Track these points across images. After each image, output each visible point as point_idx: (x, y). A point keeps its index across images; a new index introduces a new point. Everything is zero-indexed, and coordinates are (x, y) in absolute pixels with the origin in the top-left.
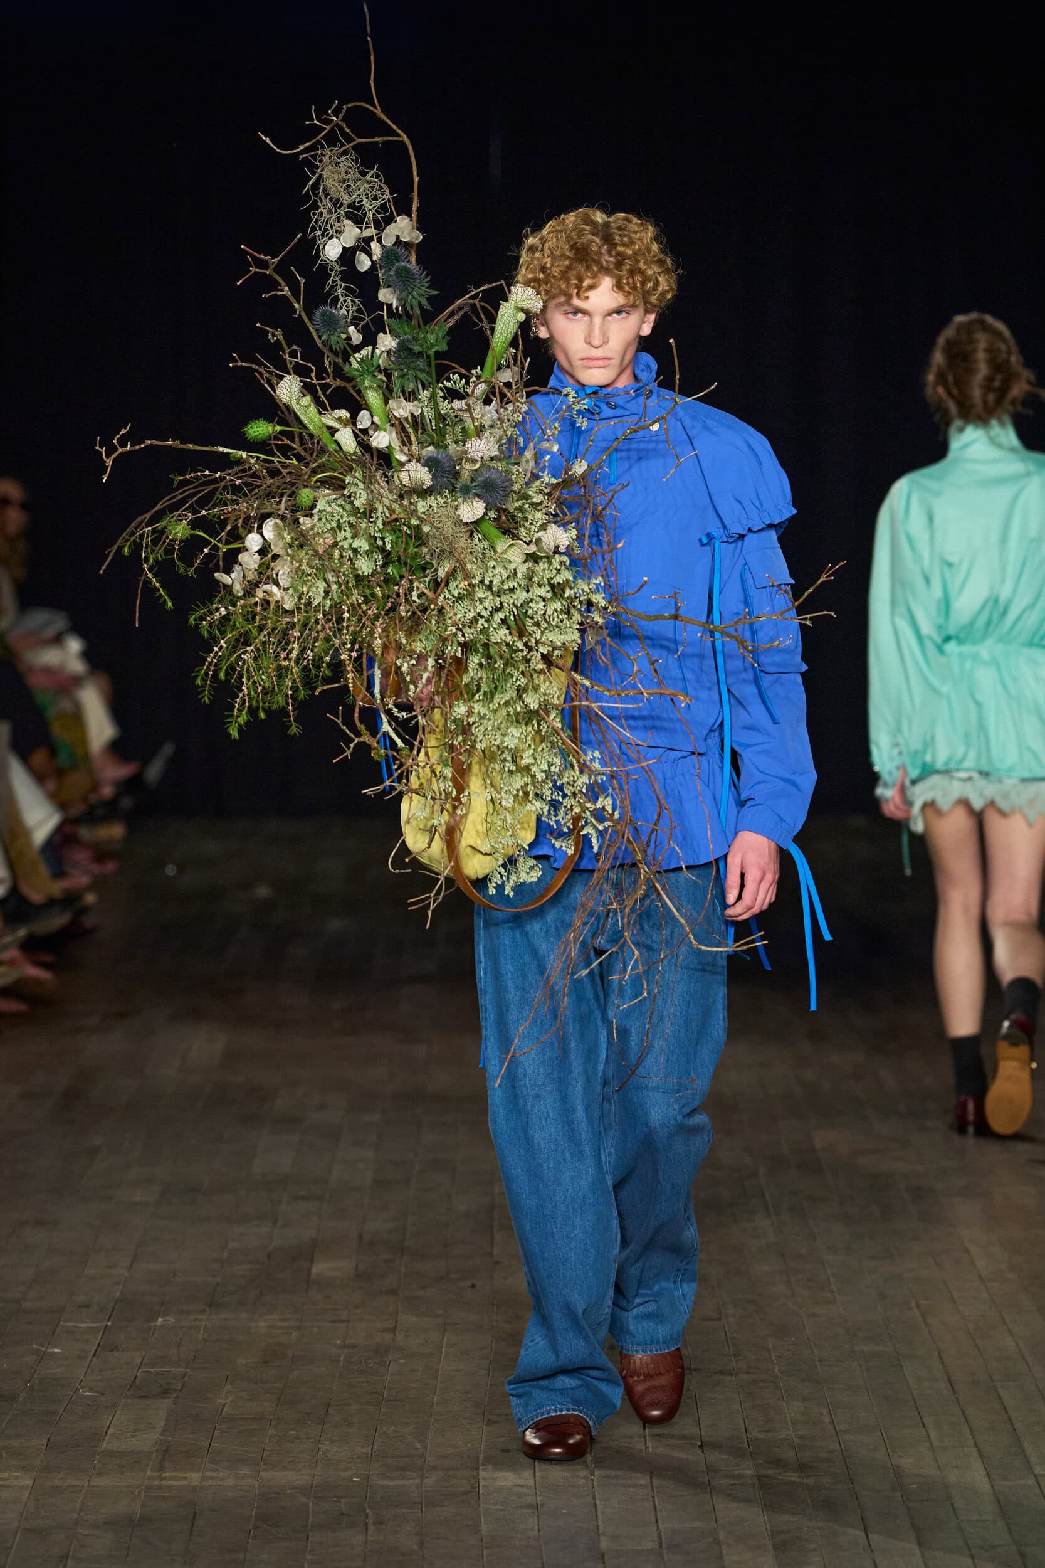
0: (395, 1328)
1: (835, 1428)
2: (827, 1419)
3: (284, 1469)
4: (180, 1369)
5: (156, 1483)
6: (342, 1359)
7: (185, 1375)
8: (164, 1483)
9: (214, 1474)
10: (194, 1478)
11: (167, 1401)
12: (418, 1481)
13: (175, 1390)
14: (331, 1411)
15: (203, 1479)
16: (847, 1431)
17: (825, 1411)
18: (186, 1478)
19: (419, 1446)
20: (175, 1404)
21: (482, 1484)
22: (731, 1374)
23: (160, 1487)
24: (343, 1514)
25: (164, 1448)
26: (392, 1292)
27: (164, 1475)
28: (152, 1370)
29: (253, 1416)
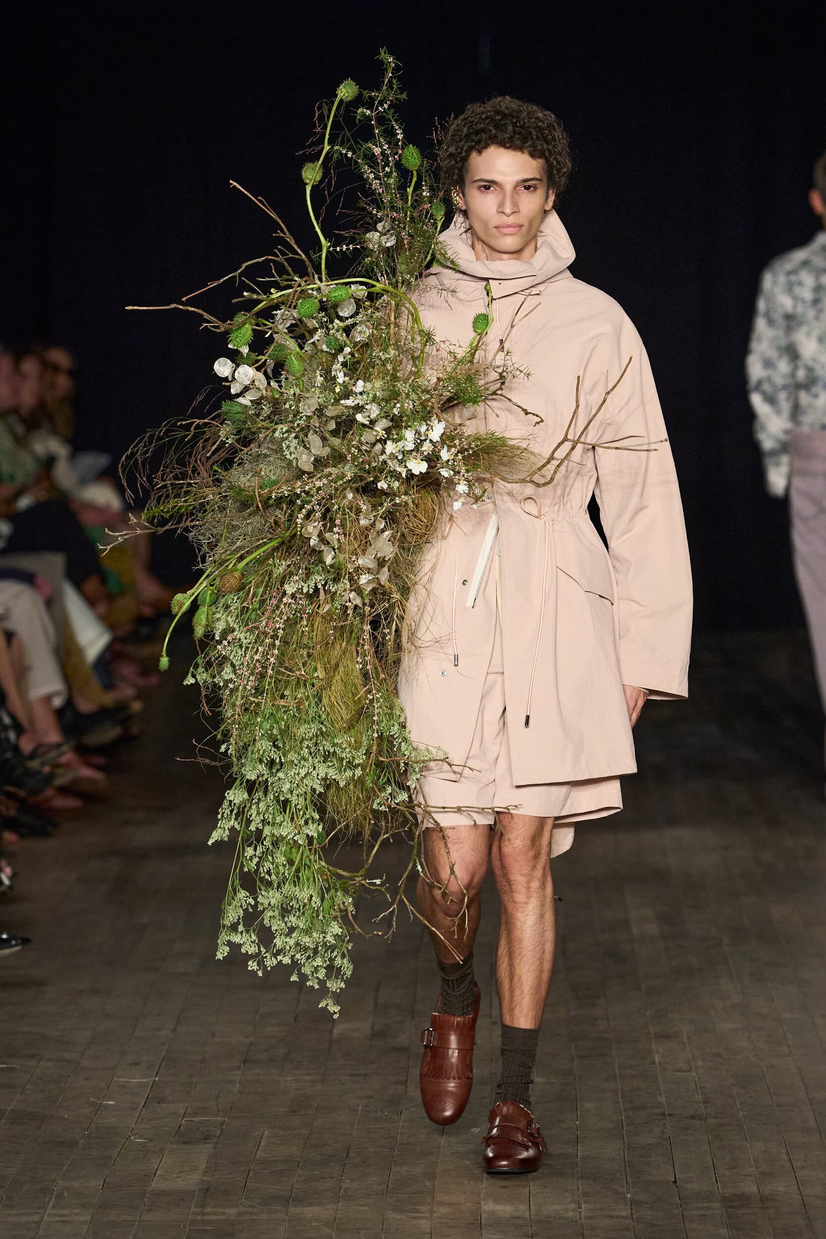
0: (406, 1081)
1: (792, 1165)
2: (785, 1157)
3: (311, 1205)
4: (219, 1118)
5: (199, 1217)
6: (360, 1108)
7: (223, 1123)
8: (206, 1218)
9: (250, 1210)
10: (232, 1213)
11: (208, 1146)
12: (428, 1214)
13: (215, 1136)
14: (351, 1154)
15: (240, 1214)
16: (803, 1168)
17: (783, 1151)
18: (224, 1213)
19: (428, 1183)
20: (215, 1149)
21: (483, 1216)
22: (701, 1119)
23: (203, 1221)
25: (206, 1187)
26: (403, 1049)
27: (206, 1211)
28: (194, 1119)
29: (283, 1159)
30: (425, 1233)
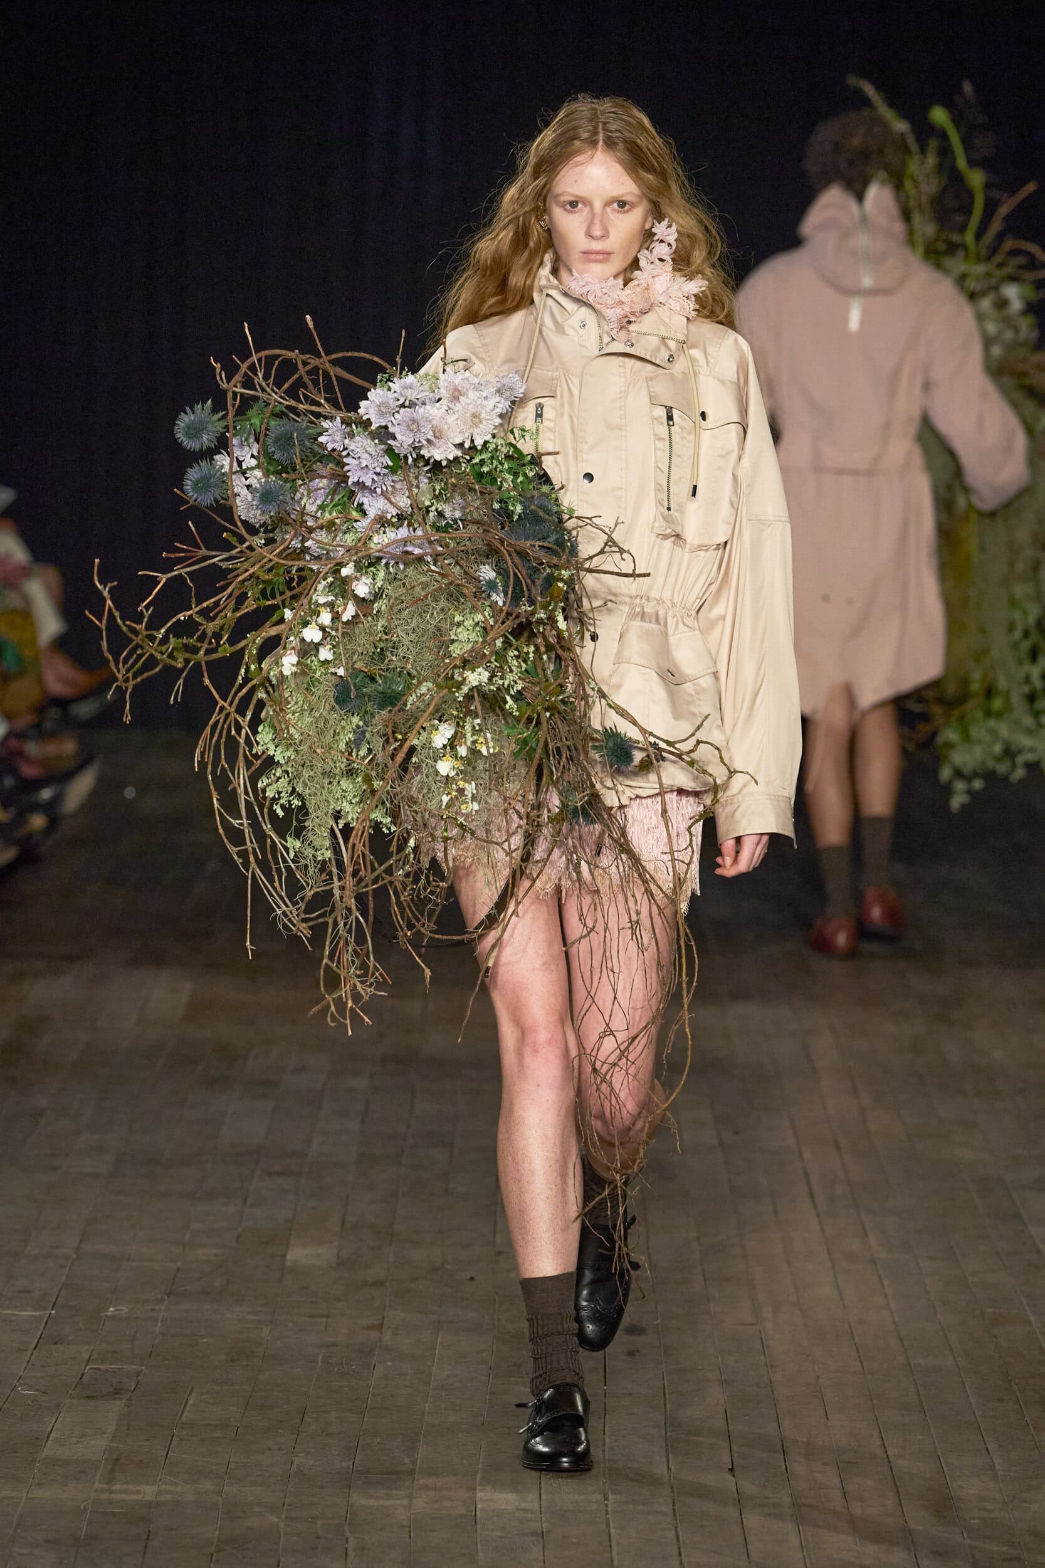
0: (382, 1325)
2: (878, 1442)
3: (252, 1483)
4: (134, 1367)
5: (105, 1496)
6: (320, 1357)
7: (138, 1374)
8: (114, 1496)
9: (172, 1488)
10: (148, 1492)
11: (118, 1402)
12: (405, 1502)
13: (128, 1390)
14: (307, 1419)
15: (159, 1493)
18: (138, 1492)
19: (407, 1460)
20: (128, 1406)
21: (479, 1506)
23: (110, 1502)
24: (318, 1538)
25: (115, 1456)
26: (379, 1284)
27: (114, 1488)
28: (102, 1367)
29: (217, 1422)
30: (403, 1527)
